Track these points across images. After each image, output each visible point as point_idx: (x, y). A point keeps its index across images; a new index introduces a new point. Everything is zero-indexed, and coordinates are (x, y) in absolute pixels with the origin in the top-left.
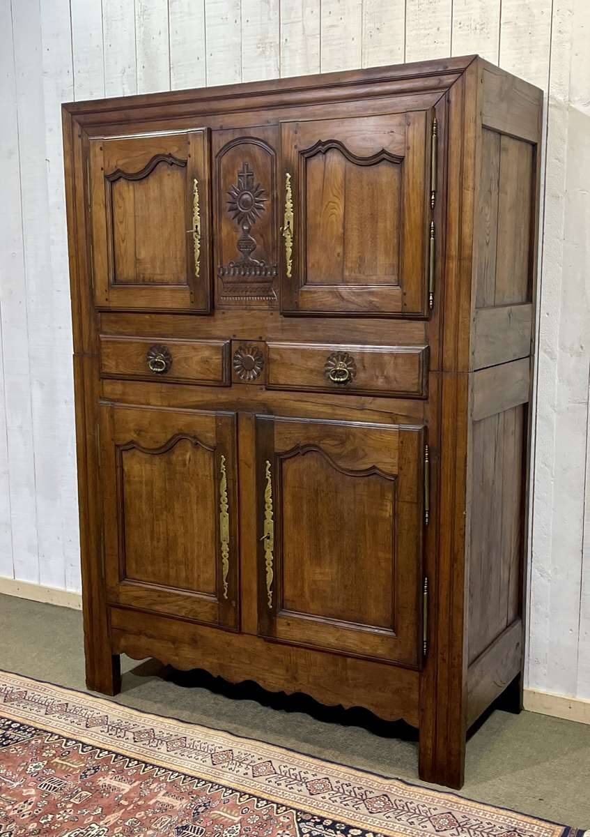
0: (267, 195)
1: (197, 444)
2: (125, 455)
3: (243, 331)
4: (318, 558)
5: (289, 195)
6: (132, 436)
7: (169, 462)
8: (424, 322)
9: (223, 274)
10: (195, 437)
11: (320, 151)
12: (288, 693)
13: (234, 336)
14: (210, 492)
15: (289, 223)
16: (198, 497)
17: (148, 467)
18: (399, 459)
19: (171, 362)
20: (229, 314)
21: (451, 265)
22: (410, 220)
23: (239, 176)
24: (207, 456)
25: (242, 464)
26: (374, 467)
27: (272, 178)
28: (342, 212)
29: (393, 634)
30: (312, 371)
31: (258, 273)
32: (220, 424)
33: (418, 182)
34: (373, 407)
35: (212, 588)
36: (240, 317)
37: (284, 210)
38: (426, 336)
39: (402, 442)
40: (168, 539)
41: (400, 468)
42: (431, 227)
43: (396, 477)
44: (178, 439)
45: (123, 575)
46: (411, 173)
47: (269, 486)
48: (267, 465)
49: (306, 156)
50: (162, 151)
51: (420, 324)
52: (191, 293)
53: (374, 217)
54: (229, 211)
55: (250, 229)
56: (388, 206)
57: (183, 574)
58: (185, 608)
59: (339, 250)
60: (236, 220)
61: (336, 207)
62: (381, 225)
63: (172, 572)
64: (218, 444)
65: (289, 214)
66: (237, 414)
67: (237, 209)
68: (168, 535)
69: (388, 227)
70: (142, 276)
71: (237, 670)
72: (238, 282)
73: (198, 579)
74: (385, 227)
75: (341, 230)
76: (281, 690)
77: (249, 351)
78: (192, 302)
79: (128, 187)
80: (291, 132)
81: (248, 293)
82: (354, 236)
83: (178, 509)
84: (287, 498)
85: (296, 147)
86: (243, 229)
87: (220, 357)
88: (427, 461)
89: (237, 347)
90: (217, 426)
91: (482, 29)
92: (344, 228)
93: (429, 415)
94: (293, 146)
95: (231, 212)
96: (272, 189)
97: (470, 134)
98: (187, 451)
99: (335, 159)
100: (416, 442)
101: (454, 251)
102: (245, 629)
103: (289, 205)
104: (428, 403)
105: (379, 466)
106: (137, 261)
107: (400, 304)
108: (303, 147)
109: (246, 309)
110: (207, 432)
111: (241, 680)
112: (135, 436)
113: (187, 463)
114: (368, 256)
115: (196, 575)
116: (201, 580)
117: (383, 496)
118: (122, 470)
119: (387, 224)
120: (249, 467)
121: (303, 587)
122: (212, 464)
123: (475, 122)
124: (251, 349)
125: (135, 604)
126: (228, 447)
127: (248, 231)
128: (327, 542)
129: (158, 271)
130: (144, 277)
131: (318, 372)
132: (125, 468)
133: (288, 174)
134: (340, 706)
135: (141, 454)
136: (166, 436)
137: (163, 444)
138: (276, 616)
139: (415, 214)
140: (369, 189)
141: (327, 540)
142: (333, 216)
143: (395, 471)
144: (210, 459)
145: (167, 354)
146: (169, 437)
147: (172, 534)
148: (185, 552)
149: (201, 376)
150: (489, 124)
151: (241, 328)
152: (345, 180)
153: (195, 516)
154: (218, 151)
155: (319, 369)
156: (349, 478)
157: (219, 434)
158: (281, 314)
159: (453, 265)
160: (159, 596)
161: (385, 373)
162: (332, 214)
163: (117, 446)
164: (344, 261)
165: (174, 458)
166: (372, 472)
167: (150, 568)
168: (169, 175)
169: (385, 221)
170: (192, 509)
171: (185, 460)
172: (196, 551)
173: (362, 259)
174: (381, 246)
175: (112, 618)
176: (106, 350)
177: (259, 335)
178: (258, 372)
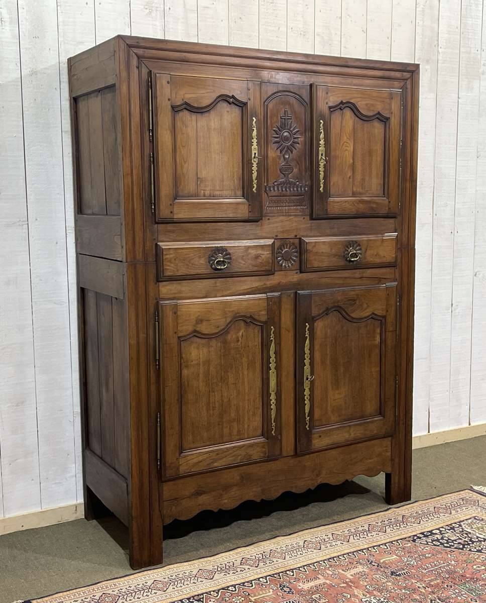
0: (301, 134)
3: (283, 232)
4: (337, 384)
5: (322, 136)
7: (225, 342)
8: (394, 219)
9: (269, 190)
11: (340, 108)
12: (313, 488)
13: (277, 236)
15: (322, 154)
17: (205, 350)
18: (386, 305)
19: (232, 260)
20: (273, 220)
22: (392, 157)
23: (281, 118)
24: (256, 331)
25: (283, 330)
26: (372, 314)
27: (305, 123)
28: (352, 149)
29: (382, 418)
30: (335, 256)
31: (295, 189)
32: (271, 303)
34: (367, 275)
35: (260, 432)
36: (282, 221)
37: (318, 145)
39: (388, 294)
41: (387, 312)
42: (400, 162)
43: (384, 317)
44: (234, 321)
45: (182, 449)
46: (393, 128)
47: (307, 342)
48: (306, 327)
49: (332, 110)
50: (225, 92)
51: (392, 221)
52: (249, 205)
54: (274, 143)
55: (289, 157)
56: (378, 148)
58: (239, 455)
59: (350, 174)
60: (279, 150)
61: (349, 145)
62: (374, 158)
64: (268, 318)
65: (323, 149)
67: (280, 142)
68: (222, 401)
70: (203, 191)
71: (275, 488)
72: (281, 196)
73: (248, 429)
74: (377, 160)
75: (351, 161)
76: (308, 488)
77: (287, 246)
78: (250, 212)
79: (191, 117)
80: (324, 93)
81: (286, 204)
82: (359, 166)
83: (231, 379)
84: (317, 347)
85: (327, 103)
86: (284, 157)
87: (271, 252)
88: (398, 304)
89: (279, 244)
90: (268, 305)
91: (304, 35)
92: (353, 160)
93: (397, 275)
94: (325, 103)
95: (274, 144)
96: (306, 130)
98: (240, 330)
99: (348, 113)
100: (395, 293)
102: (284, 454)
103: (322, 142)
105: (376, 313)
106: (198, 179)
107: (388, 208)
108: (331, 104)
109: (286, 216)
110: (260, 311)
112: (198, 325)
113: (240, 339)
114: (367, 178)
115: (246, 426)
116: (251, 428)
117: (374, 331)
119: (378, 158)
120: (289, 331)
121: (327, 408)
122: (260, 336)
124: (289, 245)
125: (194, 469)
126: (276, 319)
127: (288, 159)
128: (342, 371)
129: (218, 188)
130: (204, 193)
131: (339, 256)
132: (184, 356)
133: (321, 121)
134: (347, 480)
136: (226, 321)
137: (224, 327)
138: (311, 434)
139: (395, 153)
142: (347, 152)
143: (384, 313)
144: (258, 332)
145: (227, 254)
146: (229, 320)
147: (226, 400)
148: (237, 411)
149: (255, 269)
151: (282, 230)
152: (354, 129)
154: (265, 98)
155: (340, 254)
157: (269, 310)
160: (217, 454)
162: (346, 150)
163: (179, 338)
164: (353, 181)
165: (229, 337)
166: (371, 317)
167: (205, 435)
168: (228, 112)
169: (377, 157)
170: (243, 374)
171: (238, 338)
172: (247, 407)
173: (363, 180)
174: (374, 173)
175: (164, 493)
176: (168, 256)
177: (295, 234)
178: (294, 261)
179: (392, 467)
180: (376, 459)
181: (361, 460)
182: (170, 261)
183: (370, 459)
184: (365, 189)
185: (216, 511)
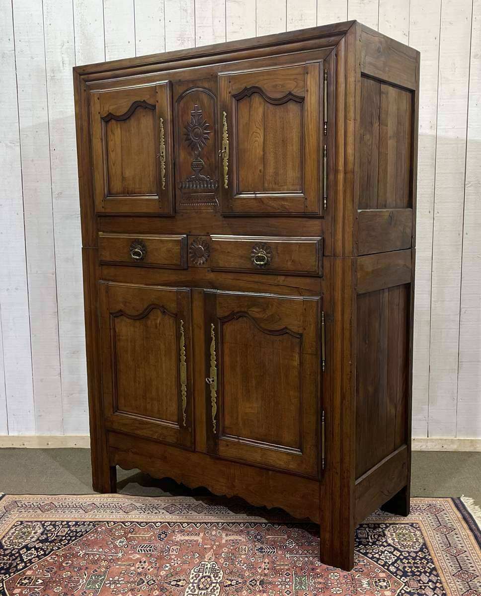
0: (211, 129)
1: (165, 312)
2: (117, 320)
3: (196, 228)
4: (247, 396)
5: (226, 128)
6: (121, 306)
7: (146, 326)
8: (320, 220)
9: (182, 187)
10: (163, 307)
11: (247, 95)
13: (190, 232)
14: (174, 347)
15: (225, 148)
16: (165, 351)
17: (132, 329)
18: (303, 322)
19: (146, 252)
20: (185, 216)
21: (339, 177)
22: (309, 144)
23: (192, 115)
24: (171, 321)
25: (195, 326)
26: (286, 328)
27: (215, 116)
28: (262, 140)
29: (300, 453)
30: (242, 257)
31: (205, 185)
32: (180, 297)
33: (315, 116)
34: (285, 283)
35: (176, 418)
37: (222, 139)
38: (322, 230)
39: (305, 310)
40: (145, 382)
41: (304, 329)
42: (324, 149)
43: (301, 335)
44: (152, 307)
45: (116, 408)
46: (309, 109)
47: (213, 343)
48: (211, 327)
49: (237, 98)
50: (138, 99)
51: (317, 222)
52: (160, 201)
53: (284, 142)
54: (185, 141)
55: (199, 153)
56: (294, 135)
57: (156, 408)
58: (156, 432)
59: (261, 167)
60: (190, 147)
61: (258, 135)
62: (289, 148)
63: (149, 406)
64: (178, 311)
65: (226, 142)
66: (191, 290)
67: (191, 139)
68: (145, 379)
69: (295, 150)
70: (127, 189)
71: (194, 478)
72: (193, 193)
73: (166, 411)
74: (293, 149)
75: (262, 153)
77: (199, 243)
78: (160, 208)
79: (117, 125)
80: (226, 82)
81: (199, 201)
82: (271, 158)
83: (152, 360)
84: (226, 351)
85: (230, 93)
86: (195, 154)
87: (179, 248)
88: (323, 323)
89: (192, 240)
90: (177, 299)
92: (264, 151)
93: (324, 289)
94: (228, 92)
95: (187, 142)
96: (215, 124)
97: (351, 79)
98: (158, 317)
99: (257, 100)
100: (315, 309)
101: (341, 167)
102: (198, 449)
103: (226, 135)
104: (323, 280)
105: (290, 327)
106: (124, 179)
107: (303, 206)
108: (235, 92)
109: (197, 212)
110: (171, 303)
111: (196, 486)
112: (122, 306)
113: (158, 325)
114: (281, 171)
115: (165, 408)
116: (168, 412)
117: (292, 349)
118: (115, 332)
119: (294, 147)
120: (200, 329)
121: (237, 418)
122: (175, 327)
123: (355, 70)
124: (201, 242)
125: (124, 429)
126: (185, 313)
127: (199, 155)
128: (254, 384)
129: (137, 186)
131: (245, 257)
132: (117, 330)
133: (224, 113)
134: (265, 507)
135: (127, 320)
136: (143, 306)
137: (141, 312)
138: (218, 439)
139: (313, 140)
140: (281, 122)
141: (254, 382)
143: (301, 332)
144: (173, 322)
145: (143, 246)
146: (145, 306)
147: (148, 378)
148: (157, 392)
149: (166, 262)
150: (366, 72)
151: (195, 226)
152: (264, 116)
153: (164, 365)
154: (177, 97)
155: (246, 255)
156: (268, 336)
157: (178, 304)
158: (221, 215)
159: (341, 176)
161: (293, 258)
162: (256, 141)
163: (111, 314)
164: (264, 175)
165: (149, 322)
166: (284, 332)
167: (133, 403)
168: (144, 116)
169: (292, 145)
170: (161, 360)
171: (156, 324)
172: (165, 390)
173: (276, 174)
174: (290, 165)
175: (110, 440)
177: (207, 231)
178: (206, 258)
184: (278, 184)
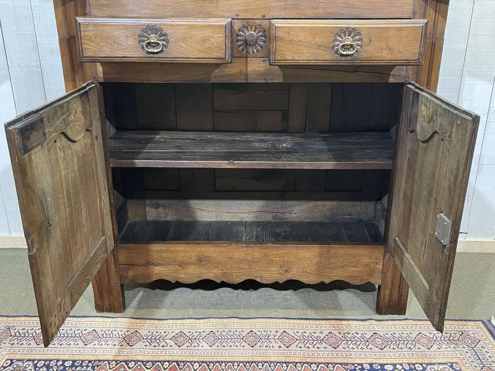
3: (246, 10)
12: (281, 282)
13: (237, 15)
19: (168, 42)
30: (319, 46)
38: (414, 10)
71: (237, 274)
76: (276, 281)
77: (251, 28)
89: (240, 25)
111: (242, 280)
124: (254, 27)
134: (323, 282)
145: (162, 35)
151: (245, 8)
175: (119, 258)
176: (87, 33)
177: (263, 14)
178: (261, 47)
179: (383, 280)
180: (361, 268)
181: (343, 267)
182: (90, 39)
183: (354, 267)
185: (173, 282)
